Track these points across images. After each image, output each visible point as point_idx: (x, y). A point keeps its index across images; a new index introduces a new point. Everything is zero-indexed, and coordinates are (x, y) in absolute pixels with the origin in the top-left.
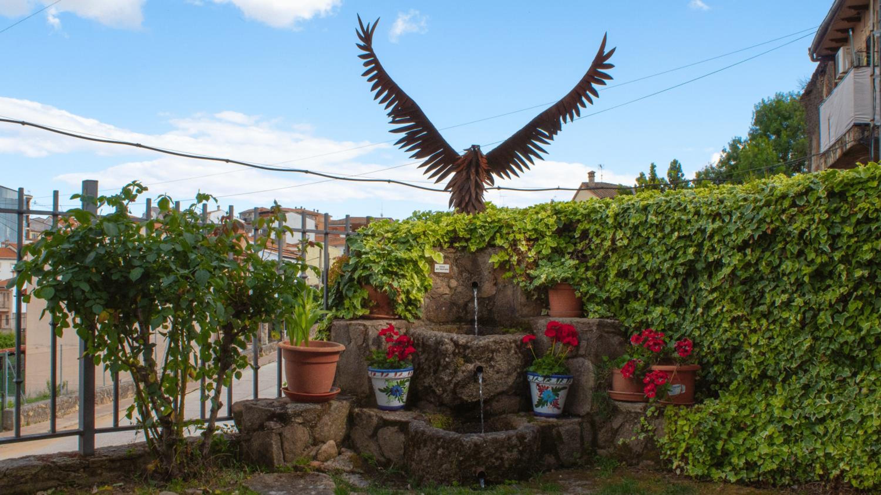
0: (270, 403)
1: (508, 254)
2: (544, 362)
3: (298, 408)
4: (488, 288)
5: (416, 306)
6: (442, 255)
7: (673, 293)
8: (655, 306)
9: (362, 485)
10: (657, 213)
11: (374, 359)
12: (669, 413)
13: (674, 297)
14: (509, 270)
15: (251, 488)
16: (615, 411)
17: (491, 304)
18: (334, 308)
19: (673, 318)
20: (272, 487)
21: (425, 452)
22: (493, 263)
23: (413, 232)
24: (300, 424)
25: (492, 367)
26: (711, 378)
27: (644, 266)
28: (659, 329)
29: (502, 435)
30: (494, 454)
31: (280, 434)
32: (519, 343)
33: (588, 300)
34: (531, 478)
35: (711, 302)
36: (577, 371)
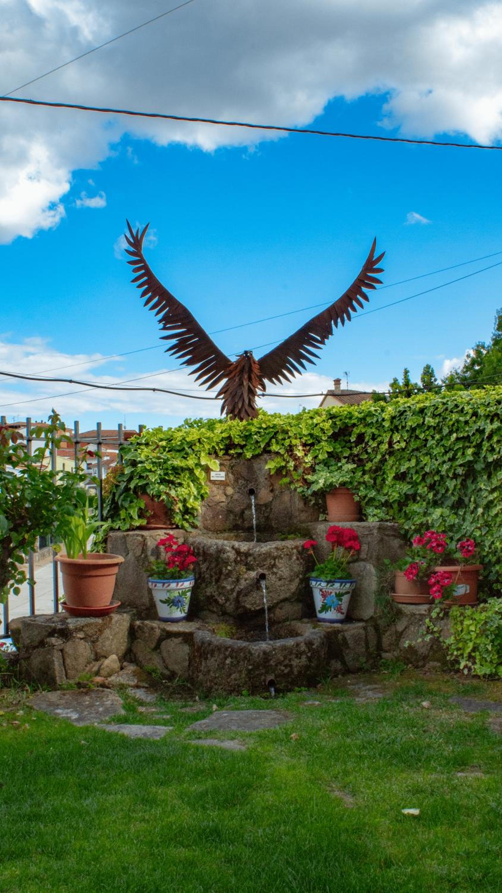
0: (49, 619)
1: (284, 460)
2: (326, 567)
3: (79, 623)
4: (265, 495)
5: (193, 515)
6: (218, 462)
7: (453, 494)
8: (435, 508)
9: (149, 698)
10: (434, 415)
11: (153, 570)
12: (455, 613)
13: (454, 499)
14: (285, 476)
15: (35, 707)
16: (399, 613)
17: (268, 510)
18: (110, 520)
19: (453, 520)
20: (58, 705)
21: (212, 662)
22: (270, 469)
23: (188, 439)
24: (81, 639)
25: (275, 574)
26: (492, 577)
27: (423, 468)
28: (440, 530)
29: (290, 642)
30: (283, 661)
31: (62, 650)
32: (300, 548)
33: (367, 504)
34: (320, 685)
35: (491, 502)
36: (359, 575)
